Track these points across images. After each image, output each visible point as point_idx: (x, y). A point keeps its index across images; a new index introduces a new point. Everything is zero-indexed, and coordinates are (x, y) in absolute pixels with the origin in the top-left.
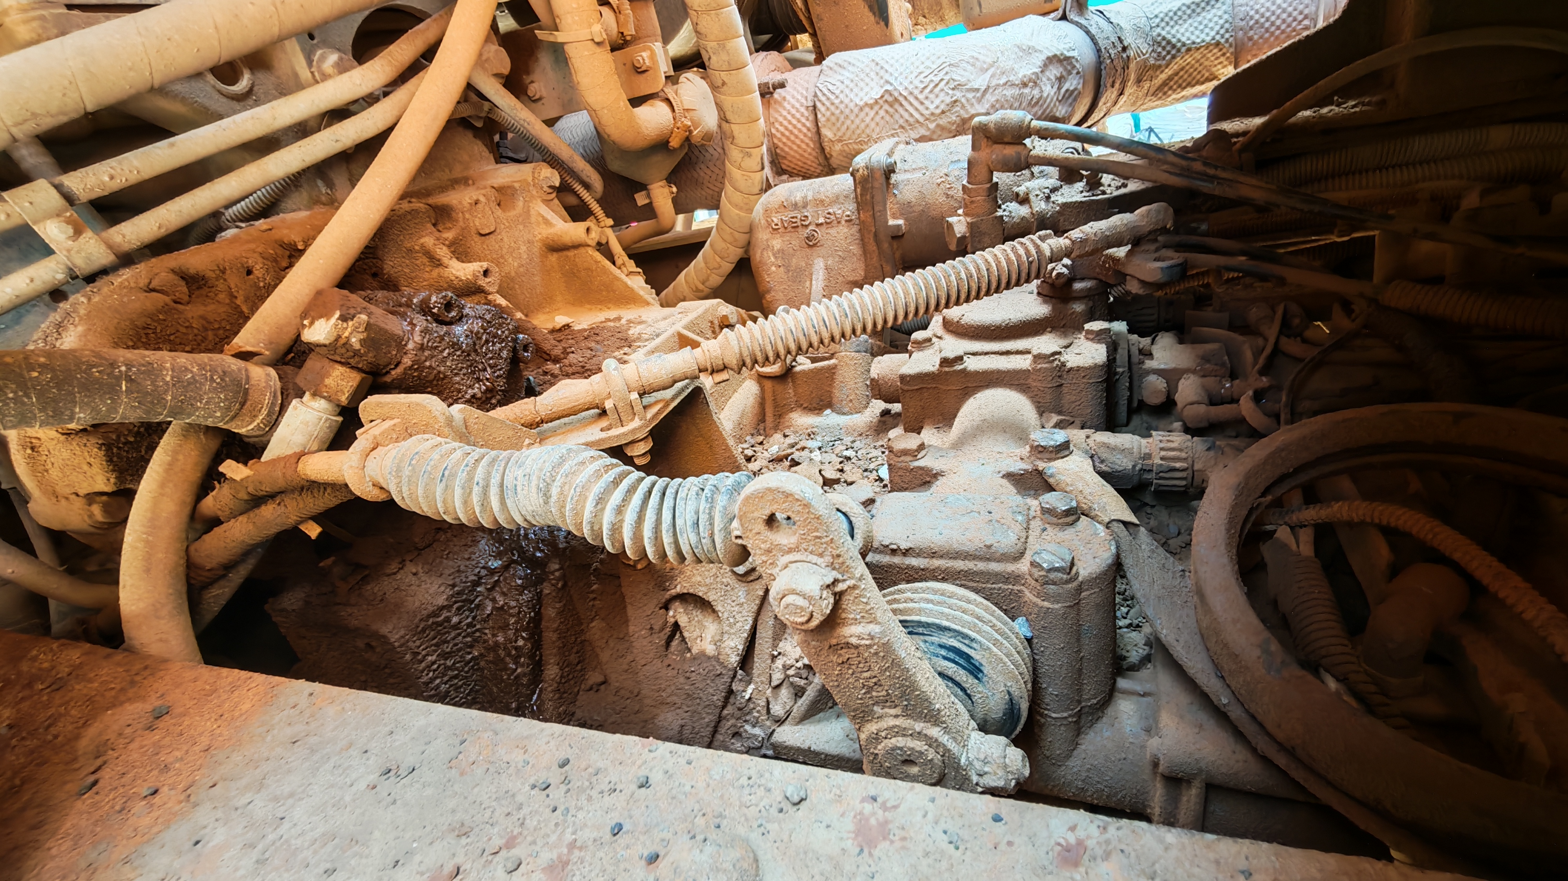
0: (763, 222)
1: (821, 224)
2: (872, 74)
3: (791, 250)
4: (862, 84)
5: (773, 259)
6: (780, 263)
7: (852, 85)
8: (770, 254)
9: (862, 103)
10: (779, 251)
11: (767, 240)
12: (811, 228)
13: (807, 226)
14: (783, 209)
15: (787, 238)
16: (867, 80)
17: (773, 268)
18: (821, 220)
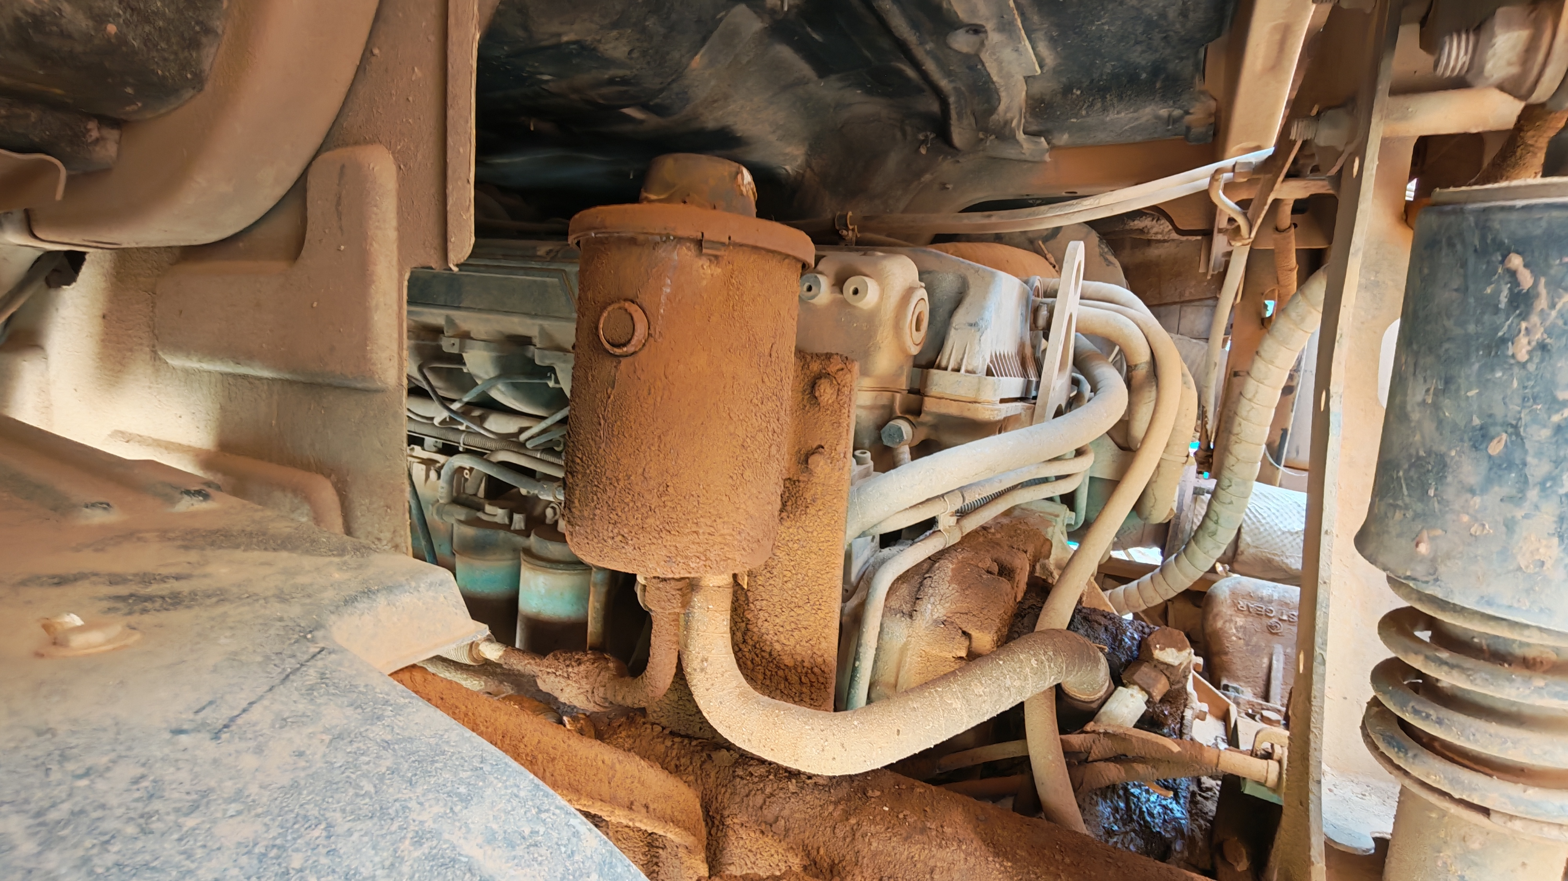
0: (1229, 601)
1: (1284, 621)
2: (1295, 512)
3: (1253, 631)
4: (1286, 516)
5: (1234, 631)
6: (1240, 635)
7: (1277, 514)
8: (1233, 626)
9: (1286, 530)
10: (1241, 627)
11: (1231, 615)
12: (1274, 620)
13: (1270, 617)
14: (1248, 597)
15: (1250, 619)
16: (1290, 514)
17: (1234, 638)
18: (1285, 617)
